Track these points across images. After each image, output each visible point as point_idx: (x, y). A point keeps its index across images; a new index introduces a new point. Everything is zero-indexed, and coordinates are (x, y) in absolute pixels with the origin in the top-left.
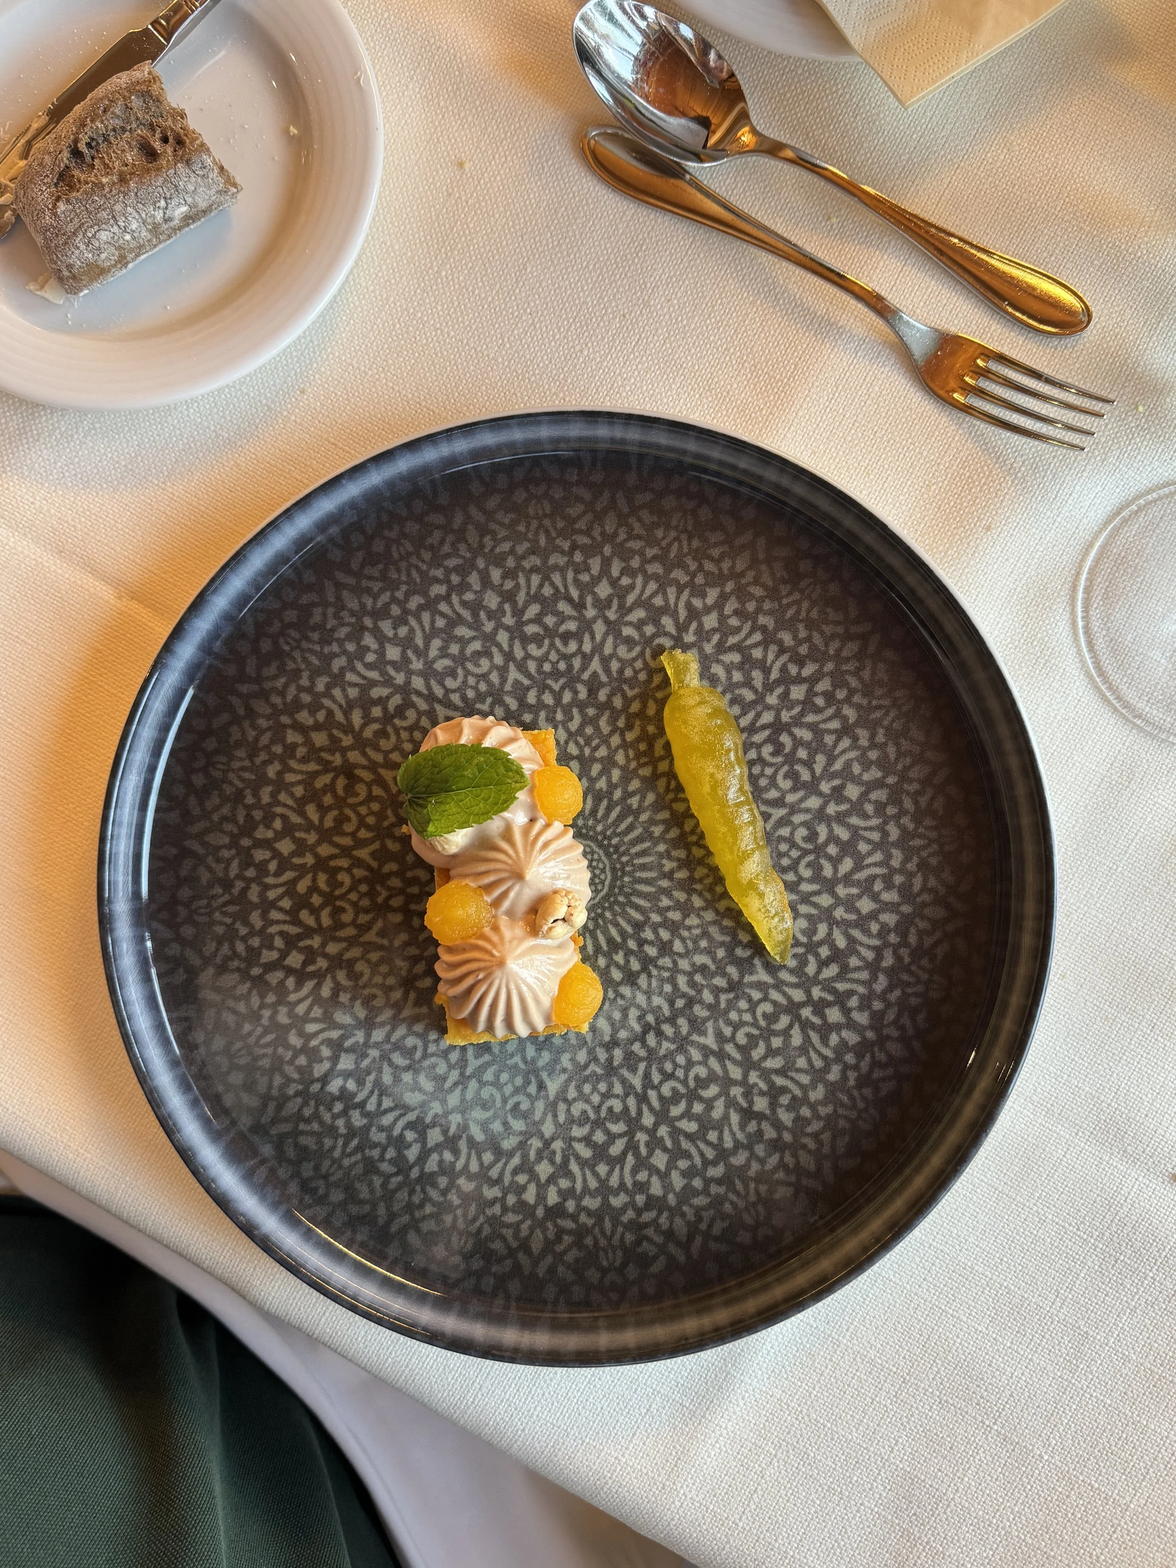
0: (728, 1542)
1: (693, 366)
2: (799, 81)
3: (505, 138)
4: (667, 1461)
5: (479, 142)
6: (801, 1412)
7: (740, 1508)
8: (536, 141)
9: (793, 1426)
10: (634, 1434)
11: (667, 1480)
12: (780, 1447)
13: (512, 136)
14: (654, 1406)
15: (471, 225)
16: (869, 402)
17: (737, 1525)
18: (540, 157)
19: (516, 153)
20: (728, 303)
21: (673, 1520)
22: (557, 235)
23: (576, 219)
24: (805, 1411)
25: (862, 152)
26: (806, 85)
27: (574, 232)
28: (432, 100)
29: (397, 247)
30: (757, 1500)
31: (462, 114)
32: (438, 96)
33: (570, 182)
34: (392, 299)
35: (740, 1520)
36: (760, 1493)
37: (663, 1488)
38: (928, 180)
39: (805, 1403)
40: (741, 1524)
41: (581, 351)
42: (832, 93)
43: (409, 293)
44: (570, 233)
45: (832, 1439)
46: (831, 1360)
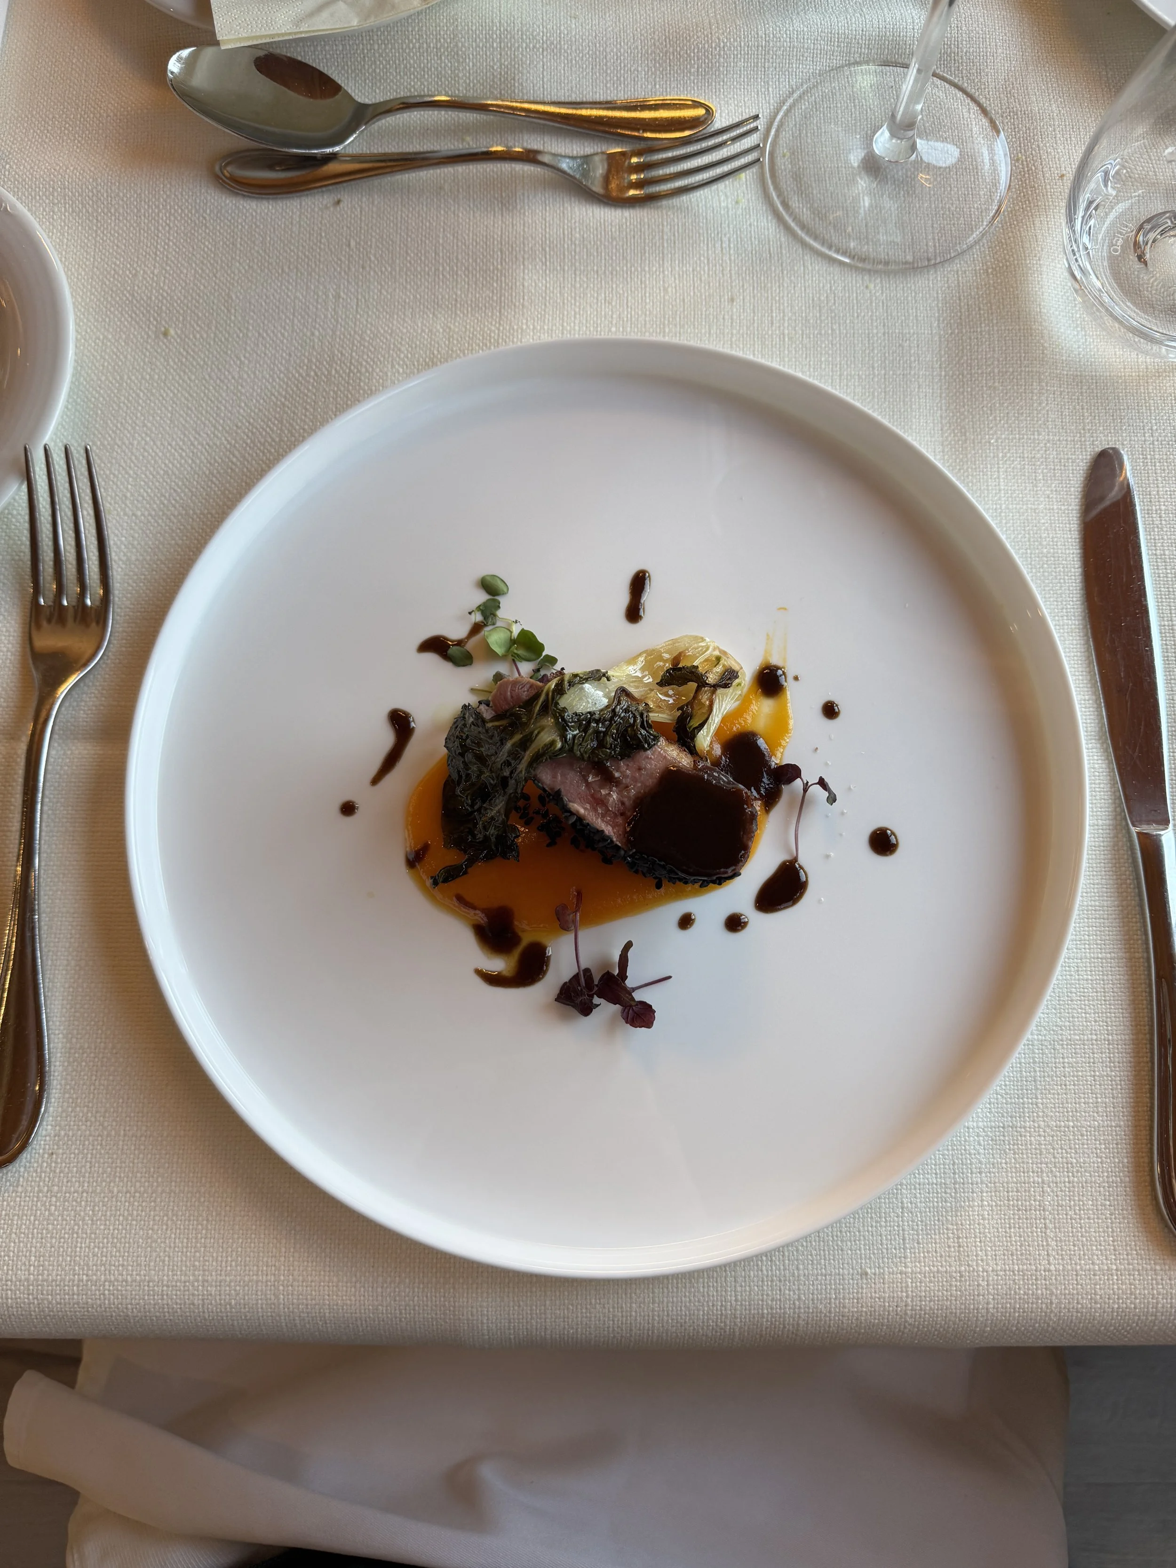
0: (1052, 1294)
1: (415, 297)
2: (381, 55)
3: (160, 211)
4: (949, 1247)
5: (139, 225)
6: (1039, 1127)
7: (1042, 1252)
8: (187, 201)
9: (1040, 1144)
10: (904, 1240)
11: (960, 1265)
12: (1042, 1172)
13: (164, 207)
14: (905, 1201)
15: (166, 288)
16: (578, 250)
17: (1049, 1270)
18: (197, 211)
19: (176, 218)
20: (417, 236)
21: (988, 1303)
22: (245, 261)
23: (254, 243)
24: (1042, 1123)
25: (461, 81)
26: (387, 54)
27: (258, 252)
28: (80, 211)
29: (110, 337)
30: (1052, 1235)
31: (113, 211)
32: (84, 206)
33: (233, 218)
34: (126, 377)
35: (1049, 1264)
36: (1051, 1226)
37: (961, 1276)
38: (525, 71)
39: (1038, 1116)
40: (1052, 1268)
41: (313, 334)
42: (411, 50)
43: (139, 365)
44: (255, 254)
45: (1082, 1135)
46: (1034, 1062)
